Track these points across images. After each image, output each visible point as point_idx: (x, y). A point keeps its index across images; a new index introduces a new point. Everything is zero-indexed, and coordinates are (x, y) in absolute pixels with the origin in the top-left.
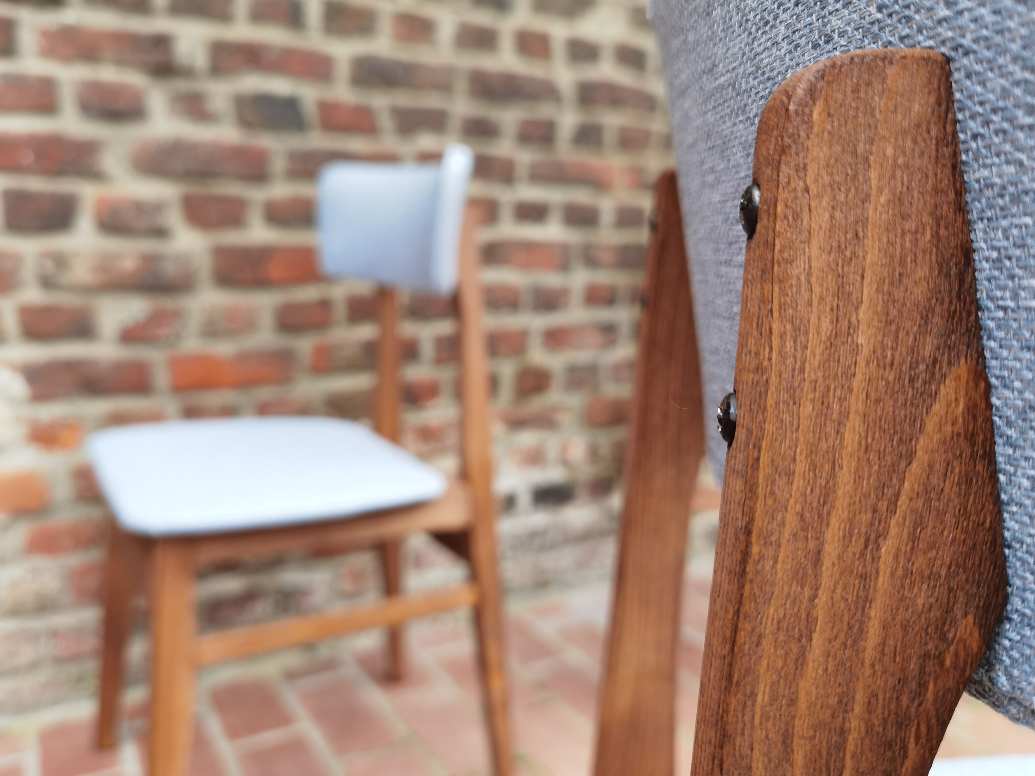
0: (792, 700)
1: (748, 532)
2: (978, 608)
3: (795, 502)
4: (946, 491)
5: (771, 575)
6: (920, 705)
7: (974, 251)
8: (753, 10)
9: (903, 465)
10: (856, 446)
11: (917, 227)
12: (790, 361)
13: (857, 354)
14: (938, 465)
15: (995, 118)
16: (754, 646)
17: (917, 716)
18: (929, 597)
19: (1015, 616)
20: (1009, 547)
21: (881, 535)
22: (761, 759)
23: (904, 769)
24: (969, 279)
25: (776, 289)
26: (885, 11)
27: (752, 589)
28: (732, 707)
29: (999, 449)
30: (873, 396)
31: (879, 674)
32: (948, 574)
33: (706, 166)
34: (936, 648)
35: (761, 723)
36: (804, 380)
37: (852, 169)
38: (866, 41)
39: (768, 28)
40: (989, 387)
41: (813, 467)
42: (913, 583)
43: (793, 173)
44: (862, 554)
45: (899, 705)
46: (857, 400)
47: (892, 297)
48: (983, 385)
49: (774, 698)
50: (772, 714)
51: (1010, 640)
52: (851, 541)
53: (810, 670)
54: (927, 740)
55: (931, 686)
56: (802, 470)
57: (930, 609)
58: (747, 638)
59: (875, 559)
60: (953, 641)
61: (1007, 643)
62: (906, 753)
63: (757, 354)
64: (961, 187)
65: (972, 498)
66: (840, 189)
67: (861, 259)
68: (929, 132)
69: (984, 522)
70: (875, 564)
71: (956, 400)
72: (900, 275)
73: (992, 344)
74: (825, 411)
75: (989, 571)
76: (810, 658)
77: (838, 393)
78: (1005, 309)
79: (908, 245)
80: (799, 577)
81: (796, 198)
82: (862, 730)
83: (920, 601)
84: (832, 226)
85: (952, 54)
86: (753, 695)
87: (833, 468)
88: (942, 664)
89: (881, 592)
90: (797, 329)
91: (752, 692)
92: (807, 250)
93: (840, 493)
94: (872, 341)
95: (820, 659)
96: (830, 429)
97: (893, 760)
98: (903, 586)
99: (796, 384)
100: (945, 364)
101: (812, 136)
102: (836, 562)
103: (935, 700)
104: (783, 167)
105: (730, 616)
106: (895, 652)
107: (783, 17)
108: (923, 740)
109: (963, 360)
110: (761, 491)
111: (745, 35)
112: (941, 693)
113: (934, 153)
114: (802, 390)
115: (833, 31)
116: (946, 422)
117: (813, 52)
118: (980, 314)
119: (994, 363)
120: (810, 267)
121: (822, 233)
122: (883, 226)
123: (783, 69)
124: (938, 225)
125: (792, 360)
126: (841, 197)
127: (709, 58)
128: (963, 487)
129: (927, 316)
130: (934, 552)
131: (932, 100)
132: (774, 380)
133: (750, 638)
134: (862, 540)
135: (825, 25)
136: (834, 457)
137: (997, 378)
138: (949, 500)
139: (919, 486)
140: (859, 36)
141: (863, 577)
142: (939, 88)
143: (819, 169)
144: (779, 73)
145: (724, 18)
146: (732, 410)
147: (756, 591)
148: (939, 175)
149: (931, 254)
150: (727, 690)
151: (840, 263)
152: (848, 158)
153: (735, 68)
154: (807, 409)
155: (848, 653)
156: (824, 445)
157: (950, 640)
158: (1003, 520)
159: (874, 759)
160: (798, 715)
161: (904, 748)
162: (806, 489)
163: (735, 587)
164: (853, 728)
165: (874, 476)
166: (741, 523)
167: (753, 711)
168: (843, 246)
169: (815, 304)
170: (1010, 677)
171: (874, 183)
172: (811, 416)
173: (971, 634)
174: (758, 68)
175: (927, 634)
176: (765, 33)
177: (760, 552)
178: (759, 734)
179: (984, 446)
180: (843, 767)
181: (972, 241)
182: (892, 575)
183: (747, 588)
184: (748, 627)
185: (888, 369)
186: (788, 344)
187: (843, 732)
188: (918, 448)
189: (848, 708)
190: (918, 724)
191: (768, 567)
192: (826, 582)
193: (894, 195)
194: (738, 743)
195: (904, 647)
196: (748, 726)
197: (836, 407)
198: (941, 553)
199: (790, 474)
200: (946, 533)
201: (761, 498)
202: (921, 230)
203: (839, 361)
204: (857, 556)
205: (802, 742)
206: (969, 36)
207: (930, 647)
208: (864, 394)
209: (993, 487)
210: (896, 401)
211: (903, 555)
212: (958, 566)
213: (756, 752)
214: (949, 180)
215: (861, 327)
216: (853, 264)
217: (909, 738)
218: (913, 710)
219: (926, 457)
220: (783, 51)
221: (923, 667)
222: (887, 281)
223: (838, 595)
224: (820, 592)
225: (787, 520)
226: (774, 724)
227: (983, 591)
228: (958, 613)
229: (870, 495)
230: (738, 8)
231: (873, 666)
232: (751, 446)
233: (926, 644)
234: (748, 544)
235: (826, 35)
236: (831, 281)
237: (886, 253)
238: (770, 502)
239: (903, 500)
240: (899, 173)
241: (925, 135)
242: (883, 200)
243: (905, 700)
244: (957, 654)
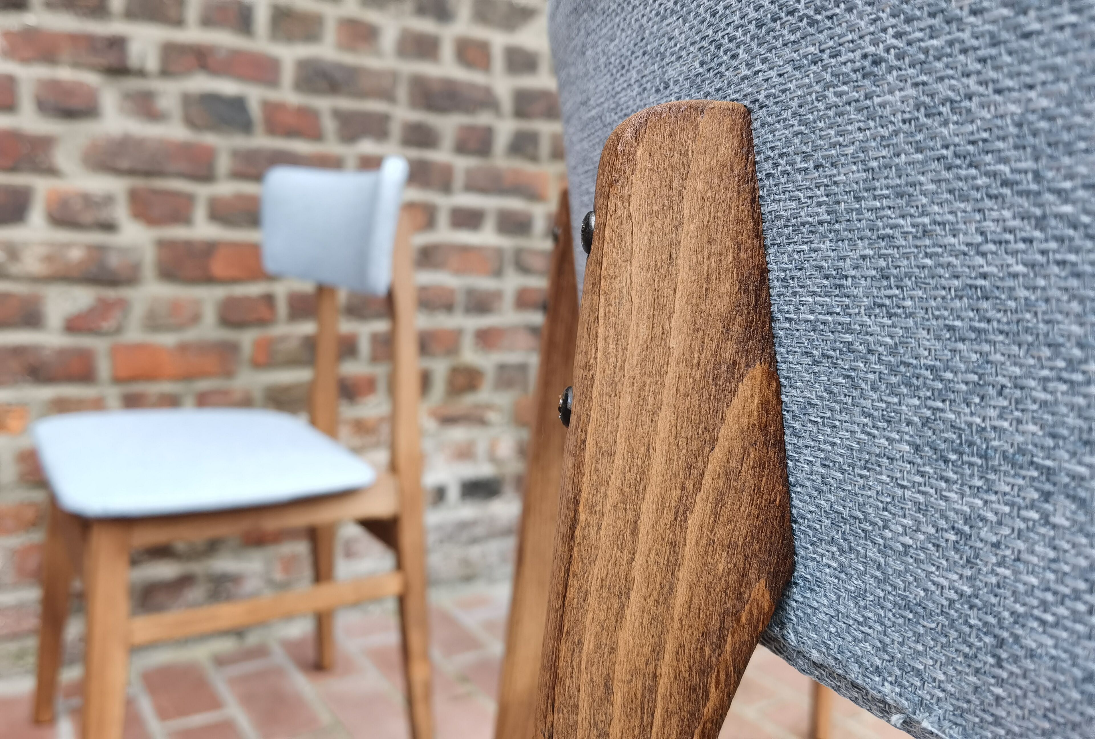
0: (613, 649)
1: (577, 503)
2: (769, 573)
3: (616, 478)
4: (743, 473)
5: (596, 540)
6: (720, 655)
7: (769, 271)
8: (614, 54)
9: (707, 449)
10: (667, 433)
11: (721, 249)
12: (612, 359)
13: (669, 356)
14: (737, 451)
15: (782, 162)
16: (581, 601)
17: (717, 665)
18: (728, 563)
19: (800, 581)
20: (796, 522)
21: (688, 509)
22: (586, 698)
23: (706, 709)
24: (764, 295)
25: (602, 300)
26: (705, 66)
27: (579, 551)
28: (562, 654)
29: (787, 438)
30: (682, 389)
31: (686, 628)
32: (744, 544)
33: (584, 187)
34: (734, 607)
35: (586, 668)
36: (624, 376)
37: (668, 200)
38: (693, 91)
39: (624, 71)
40: (780, 386)
41: (631, 450)
42: (714, 550)
43: (619, 203)
44: (672, 525)
45: (702, 655)
46: (669, 394)
47: (699, 309)
48: (774, 384)
49: (598, 646)
50: (596, 660)
51: (796, 602)
52: (663, 513)
53: (628, 623)
54: (725, 685)
55: (729, 639)
56: (622, 451)
57: (729, 574)
58: (576, 594)
59: (684, 529)
60: (747, 601)
61: (794, 604)
62: (708, 696)
63: (586, 353)
64: (758, 217)
65: (764, 479)
66: (657, 217)
67: (674, 276)
68: (732, 170)
69: (775, 501)
70: (683, 534)
71: (752, 396)
72: (706, 290)
73: (783, 350)
74: (641, 403)
75: (778, 542)
76: (628, 612)
77: (653, 388)
78: (790, 320)
79: (713, 265)
80: (620, 542)
81: (621, 224)
82: (671, 675)
83: (721, 566)
84: (651, 248)
85: (752, 106)
86: (580, 643)
87: (648, 451)
88: (738, 620)
89: (688, 557)
90: (618, 334)
91: (579, 640)
92: (629, 268)
93: (653, 472)
94: (682, 345)
95: (637, 613)
96: (646, 418)
97: (697, 701)
98: (706, 553)
99: (617, 379)
100: (743, 366)
101: (636, 172)
102: (650, 531)
103: (733, 652)
104: (611, 198)
105: (562, 574)
106: (700, 609)
107: (634, 63)
108: (722, 685)
109: (758, 363)
110: (587, 468)
111: (608, 76)
112: (737, 646)
113: (736, 189)
114: (622, 384)
115: (669, 80)
116: (744, 415)
117: (655, 95)
118: (773, 324)
119: (783, 366)
120: (631, 283)
121: (642, 253)
122: (693, 249)
123: (635, 107)
124: (739, 250)
125: (614, 359)
126: (658, 224)
127: (584, 91)
128: (757, 470)
129: (729, 325)
130: (733, 524)
131: (736, 144)
132: (598, 376)
133: (578, 593)
134: (672, 512)
135: (664, 73)
136: (649, 441)
137: (786, 378)
138: (746, 481)
139: (720, 468)
140: (687, 86)
141: (673, 544)
142: (742, 134)
143: (640, 200)
144: (633, 111)
145: (593, 58)
146: (569, 401)
147: (583, 552)
148: (741, 208)
149: (732, 274)
150: (559, 638)
151: (656, 280)
152: (664, 191)
153: (602, 103)
154: (626, 401)
155: (661, 609)
156: (640, 431)
157: (745, 600)
158: (790, 499)
159: (682, 700)
160: (618, 662)
161: (706, 693)
162: (625, 467)
163: (566, 549)
164: (663, 674)
165: (683, 458)
166: (571, 495)
167: (580, 656)
168: (659, 265)
169: (635, 313)
170: (796, 632)
171: (686, 212)
172: (629, 406)
173: (763, 596)
174: (618, 105)
175: (726, 595)
176: (622, 75)
177: (586, 520)
178: (585, 678)
179: (775, 436)
180: (655, 707)
181: (768, 264)
182: (697, 543)
183: (576, 549)
184: (576, 584)
185: (695, 368)
186: (611, 346)
187: (655, 677)
188: (719, 436)
189: (660, 656)
190: (718, 672)
191: (593, 533)
192: (642, 547)
193: (703, 222)
194: (567, 685)
195: (707, 605)
196: (576, 670)
197: (651, 400)
198: (738, 526)
199: (611, 454)
200: (742, 509)
201: (587, 475)
202: (724, 252)
203: (654, 361)
204: (668, 526)
205: (621, 684)
206: (763, 94)
207: (729, 605)
208: (675, 390)
209: (782, 470)
210: (702, 395)
211: (706, 526)
212: (753, 537)
213: (582, 692)
214: (749, 211)
215: (672, 333)
216: (667, 281)
217: (710, 683)
218: (714, 659)
219: (726, 443)
220: (635, 93)
221: (722, 623)
222: (695, 295)
223: (652, 559)
224: (637, 556)
225: (609, 494)
226: (598, 669)
227: (774, 559)
228: (752, 577)
229: (679, 474)
230: (603, 51)
231: (681, 620)
232: (579, 430)
233: (725, 603)
234: (576, 512)
235: (665, 83)
236: (648, 294)
237: (695, 272)
238: (594, 477)
239: (707, 479)
240: (707, 204)
241: (729, 173)
242: (692, 226)
243: (707, 651)
244: (751, 613)
